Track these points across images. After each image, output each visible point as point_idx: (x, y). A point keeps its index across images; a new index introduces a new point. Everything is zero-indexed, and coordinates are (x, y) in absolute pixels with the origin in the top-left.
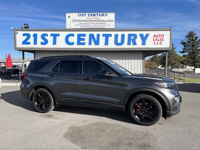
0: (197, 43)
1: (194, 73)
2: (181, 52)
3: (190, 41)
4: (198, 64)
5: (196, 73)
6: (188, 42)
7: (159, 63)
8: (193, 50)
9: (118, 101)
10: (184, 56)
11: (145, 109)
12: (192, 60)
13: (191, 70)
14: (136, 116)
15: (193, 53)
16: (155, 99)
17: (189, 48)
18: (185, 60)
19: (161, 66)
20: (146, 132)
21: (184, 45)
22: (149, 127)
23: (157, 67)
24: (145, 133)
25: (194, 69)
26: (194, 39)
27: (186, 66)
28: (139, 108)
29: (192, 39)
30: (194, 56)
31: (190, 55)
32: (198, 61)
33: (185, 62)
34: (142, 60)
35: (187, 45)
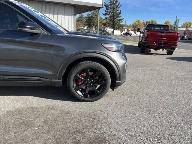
0: (117, 7)
1: (113, 34)
2: (103, 14)
3: (111, 5)
4: (116, 26)
5: (114, 34)
6: (110, 5)
7: (84, 24)
8: (113, 13)
9: (51, 73)
10: (106, 18)
11: (90, 80)
12: (112, 22)
13: (111, 32)
14: (79, 92)
15: (113, 16)
16: (103, 66)
17: (111, 11)
18: (107, 22)
19: (87, 27)
20: (93, 113)
21: (106, 8)
22: (94, 102)
23: (83, 28)
24: (93, 115)
25: (113, 31)
26: (115, 2)
27: (107, 28)
28: (82, 80)
29: (113, 3)
30: (114, 19)
31: (111, 18)
32: (117, 24)
33: (106, 24)
34: (73, 17)
35: (109, 7)
